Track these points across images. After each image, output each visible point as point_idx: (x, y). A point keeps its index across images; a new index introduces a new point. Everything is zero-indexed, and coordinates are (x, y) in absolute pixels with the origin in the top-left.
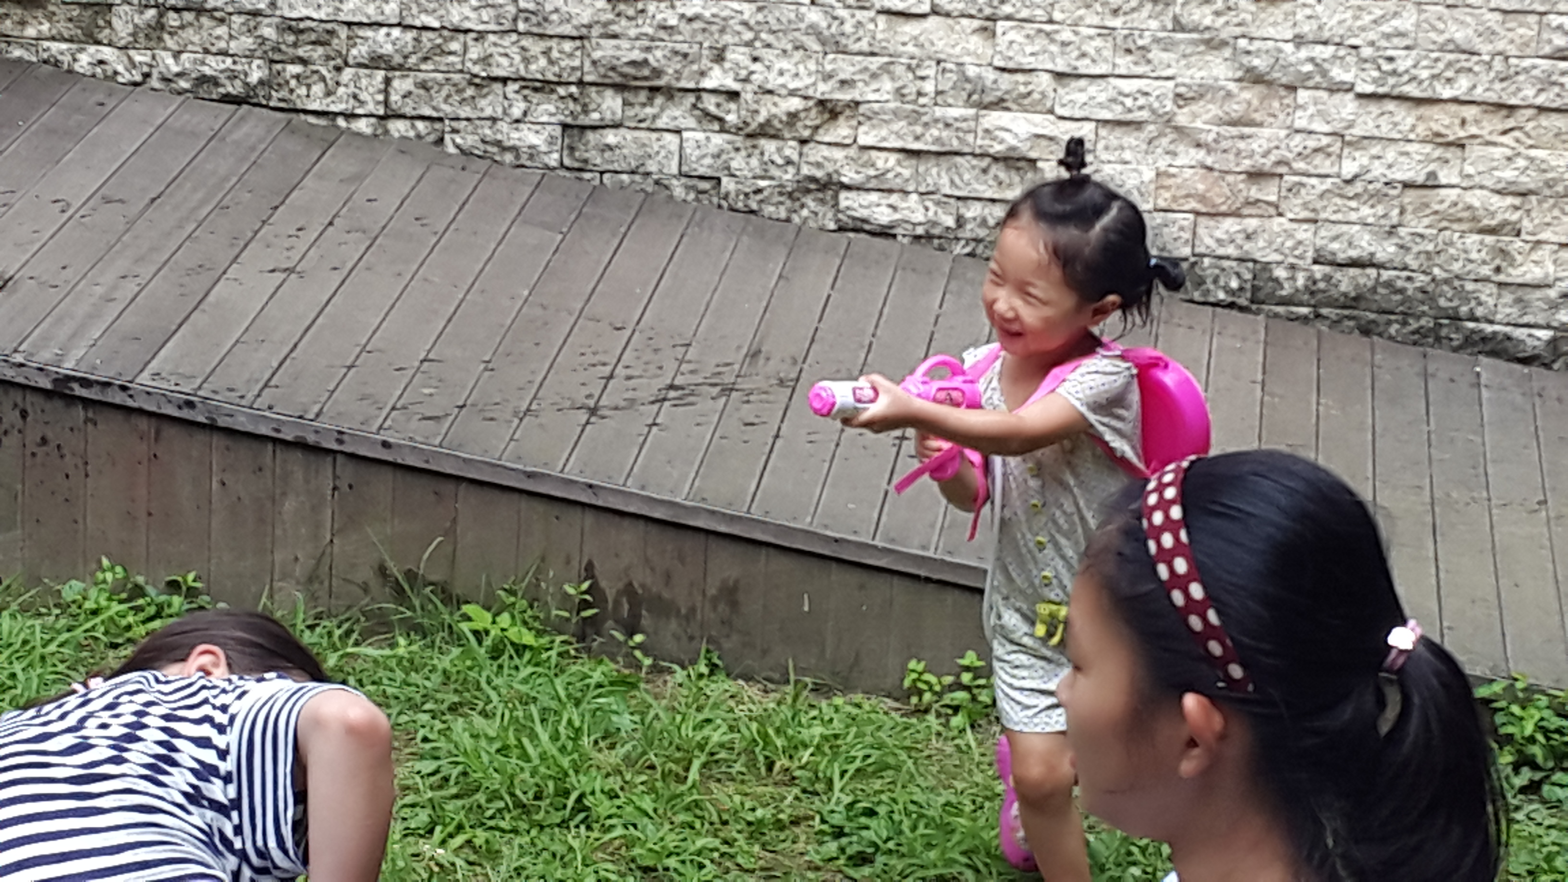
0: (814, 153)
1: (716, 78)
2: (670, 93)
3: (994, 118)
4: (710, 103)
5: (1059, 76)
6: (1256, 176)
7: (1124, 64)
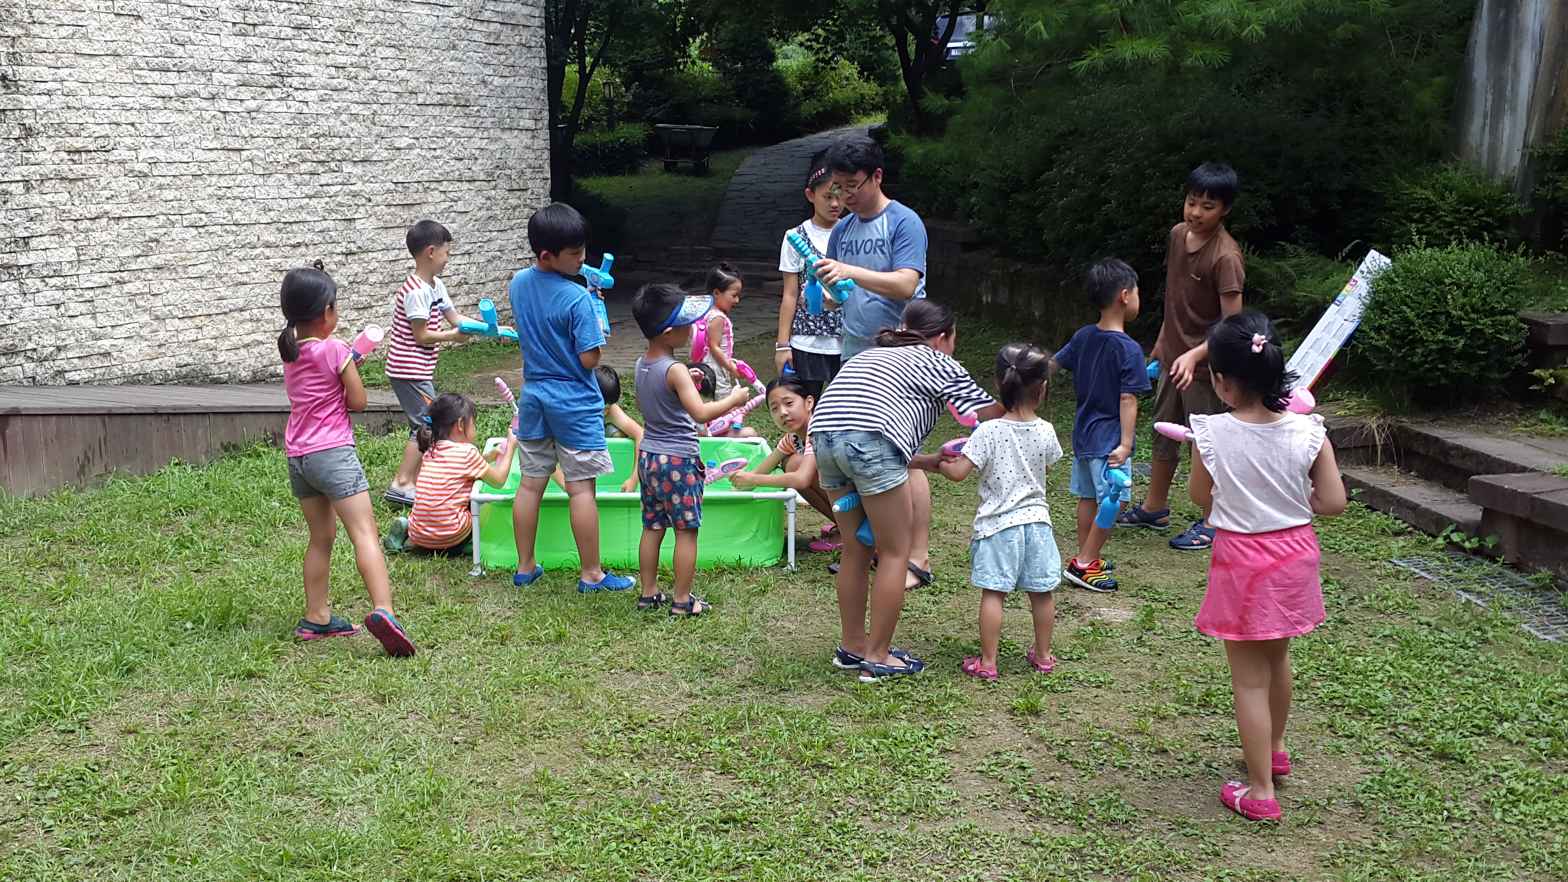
0: (58, 363)
1: (30, 346)
2: (16, 353)
3: (100, 342)
4: (29, 354)
5: (112, 327)
6: (160, 346)
7: (127, 320)
